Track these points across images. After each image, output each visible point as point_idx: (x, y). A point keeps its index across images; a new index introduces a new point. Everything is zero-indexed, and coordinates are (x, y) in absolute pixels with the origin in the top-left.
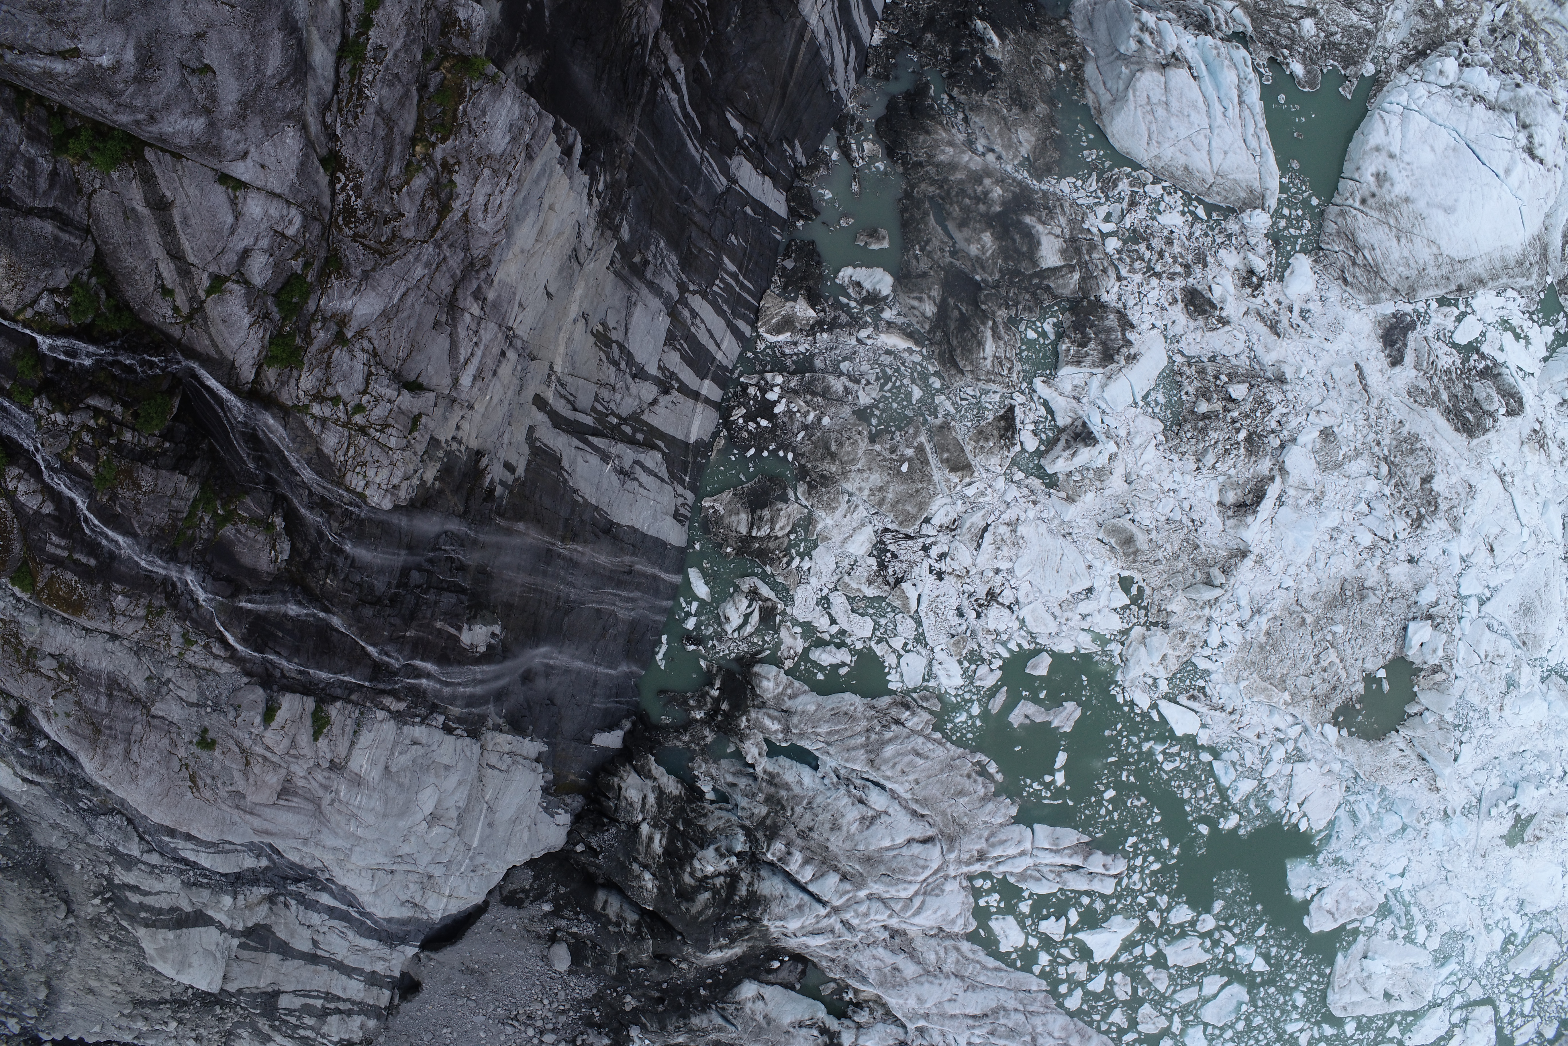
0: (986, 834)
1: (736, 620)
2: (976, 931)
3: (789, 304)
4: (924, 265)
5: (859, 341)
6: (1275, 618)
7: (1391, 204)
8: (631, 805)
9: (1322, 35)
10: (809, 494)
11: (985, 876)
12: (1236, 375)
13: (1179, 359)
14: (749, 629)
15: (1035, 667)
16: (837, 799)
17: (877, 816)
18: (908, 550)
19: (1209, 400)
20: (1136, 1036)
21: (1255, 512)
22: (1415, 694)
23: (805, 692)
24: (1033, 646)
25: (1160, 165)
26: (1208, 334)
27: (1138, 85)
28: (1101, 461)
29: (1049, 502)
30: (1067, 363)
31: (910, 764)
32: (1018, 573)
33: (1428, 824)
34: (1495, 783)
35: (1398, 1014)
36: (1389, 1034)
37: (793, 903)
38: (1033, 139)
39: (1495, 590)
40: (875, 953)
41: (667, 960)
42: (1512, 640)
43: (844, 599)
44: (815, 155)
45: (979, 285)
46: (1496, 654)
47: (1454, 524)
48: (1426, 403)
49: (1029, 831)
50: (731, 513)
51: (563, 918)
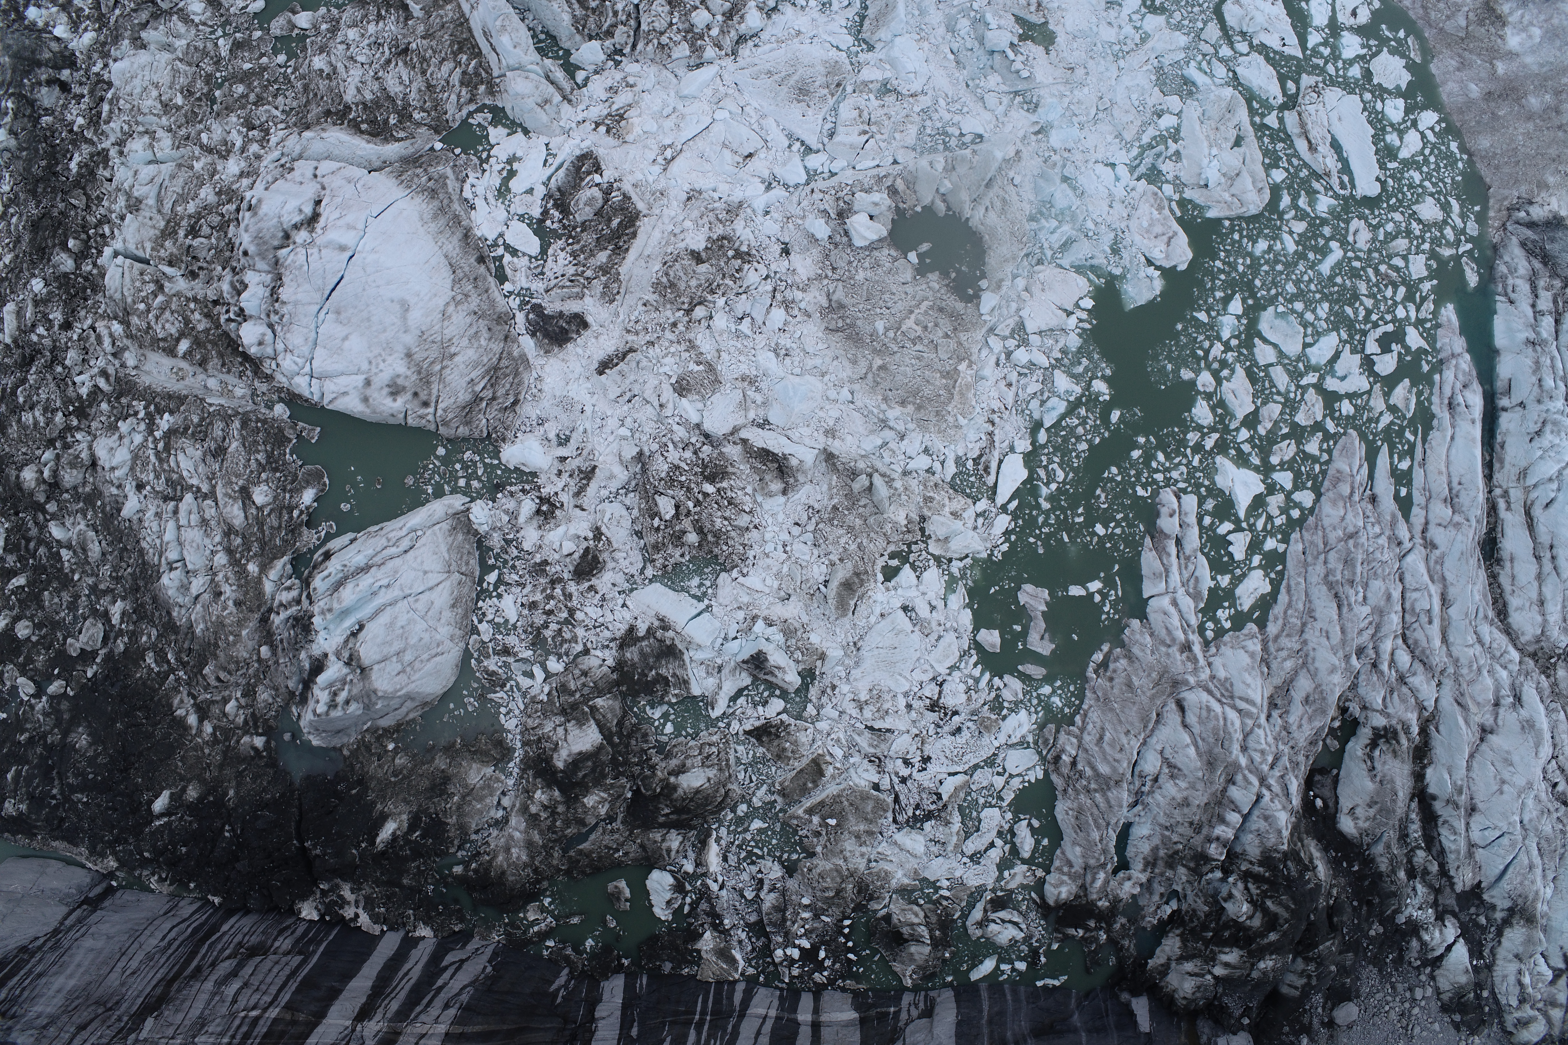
0: (1163, 650)
1: (1011, 931)
3: (705, 957)
4: (633, 849)
5: (722, 887)
6: (885, 399)
7: (419, 373)
8: (1199, 987)
9: (264, 476)
10: (878, 899)
11: (1201, 629)
12: (649, 510)
13: (650, 572)
14: (1016, 918)
15: (993, 646)
16: (1158, 805)
17: (1166, 761)
18: (909, 797)
19: (684, 532)
20: (1328, 419)
21: (785, 457)
23: (1063, 853)
24: (973, 652)
25: (458, 633)
26: (615, 546)
27: (391, 690)
28: (777, 636)
29: (829, 674)
30: (689, 691)
31: (1112, 745)
32: (905, 687)
33: (1055, 151)
34: (993, 80)
35: (1253, 124)
36: (1276, 125)
37: (1262, 825)
38: (474, 765)
39: (790, 136)
40: (1294, 727)
41: (1332, 911)
42: (838, 102)
43: (969, 842)
44: (555, 963)
45: (636, 793)
46: (859, 120)
47: (734, 210)
48: (617, 280)
49: (1150, 602)
50: (913, 961)
51: (1311, 1024)
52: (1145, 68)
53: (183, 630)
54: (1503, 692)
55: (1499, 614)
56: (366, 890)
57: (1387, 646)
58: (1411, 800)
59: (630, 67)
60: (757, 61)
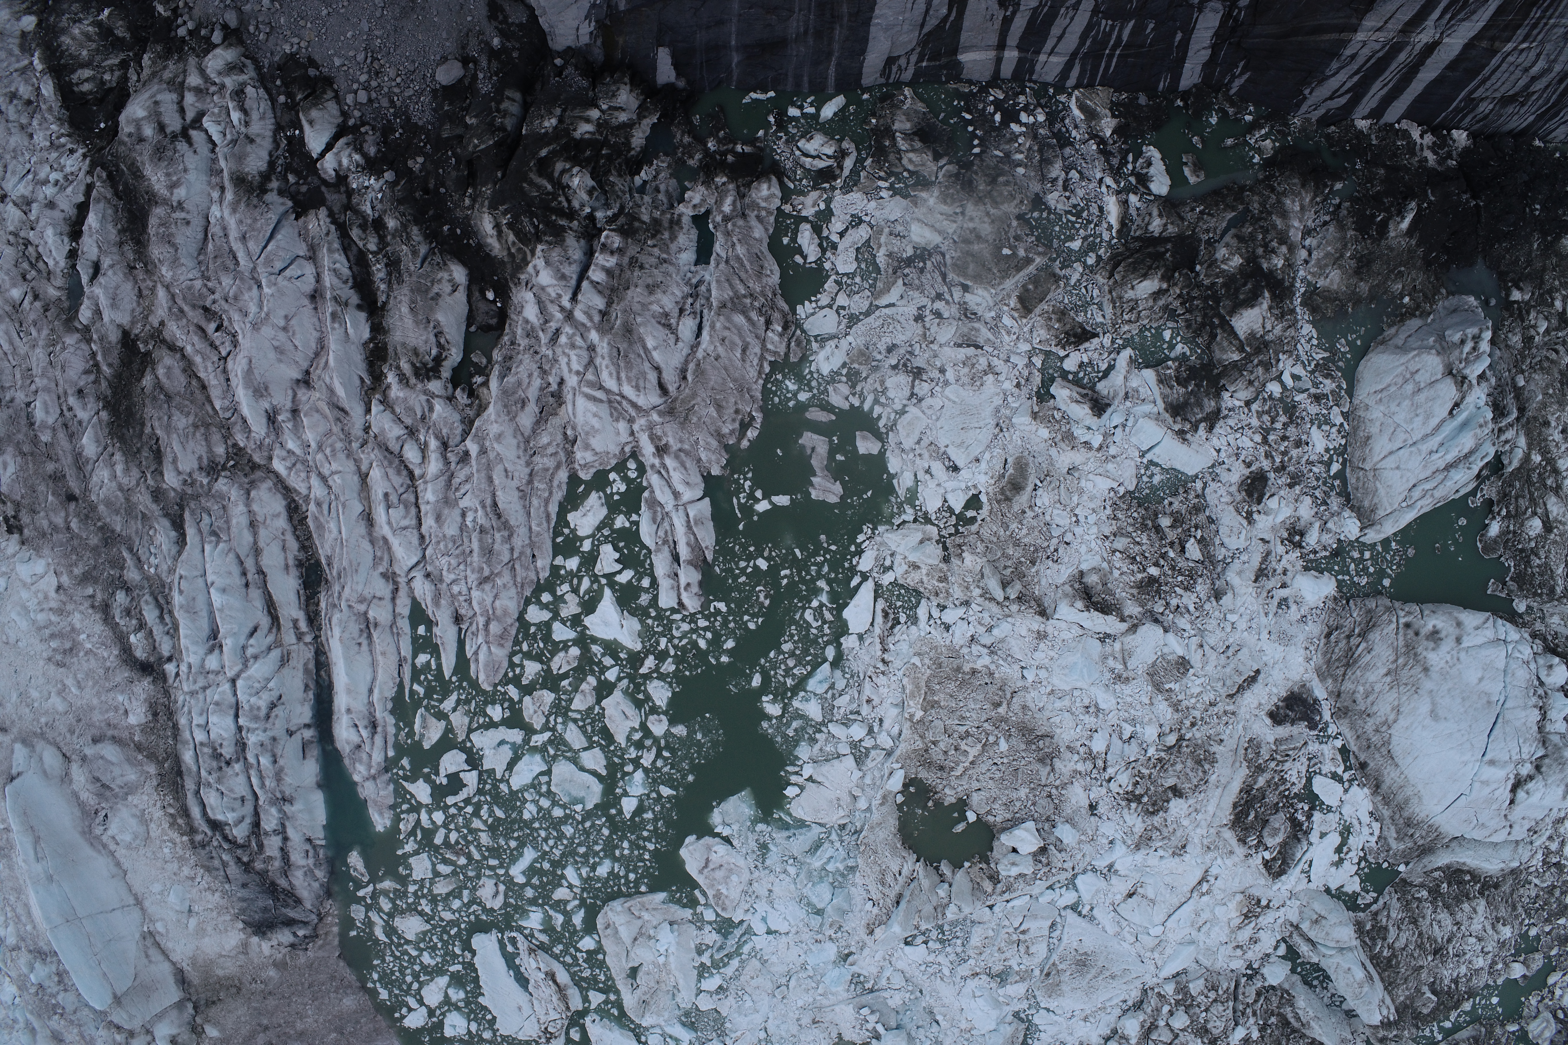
0: (686, 447)
1: (812, 148)
2: (580, 481)
3: (1107, 111)
4: (1189, 216)
5: (1101, 181)
6: (991, 674)
7: (1416, 654)
8: (613, 96)
9: (1533, 544)
10: (949, 176)
11: (641, 469)
12: (1206, 546)
13: (1199, 485)
14: (806, 161)
15: (864, 438)
16: (678, 285)
17: (673, 331)
18: (931, 280)
19: (1173, 527)
20: (516, 698)
21: (1086, 609)
22: (960, 867)
23: (767, 230)
24: (884, 430)
25: (1361, 413)
26: (1231, 508)
27: (1424, 356)
28: (1080, 433)
29: (1024, 399)
30: (1156, 373)
31: (733, 344)
32: (948, 391)
33: (830, 938)
34: (895, 1000)
35: (617, 992)
36: (592, 994)
37: (566, 270)
38: (1335, 287)
39: (1092, 919)
40: (535, 375)
41: (472, 181)
42: (1047, 958)
43: (866, 237)
44: (1243, 99)
45: (1192, 270)
46: (1029, 943)
47: (1143, 842)
48: (1249, 761)
49: (700, 494)
50: (907, 114)
51: (489, 61)
52: (739, 1034)
54: (290, 426)
55: (299, 509)
56: (1415, 161)
57: (433, 466)
58: (385, 304)
59: (1238, 965)
60: (1125, 987)
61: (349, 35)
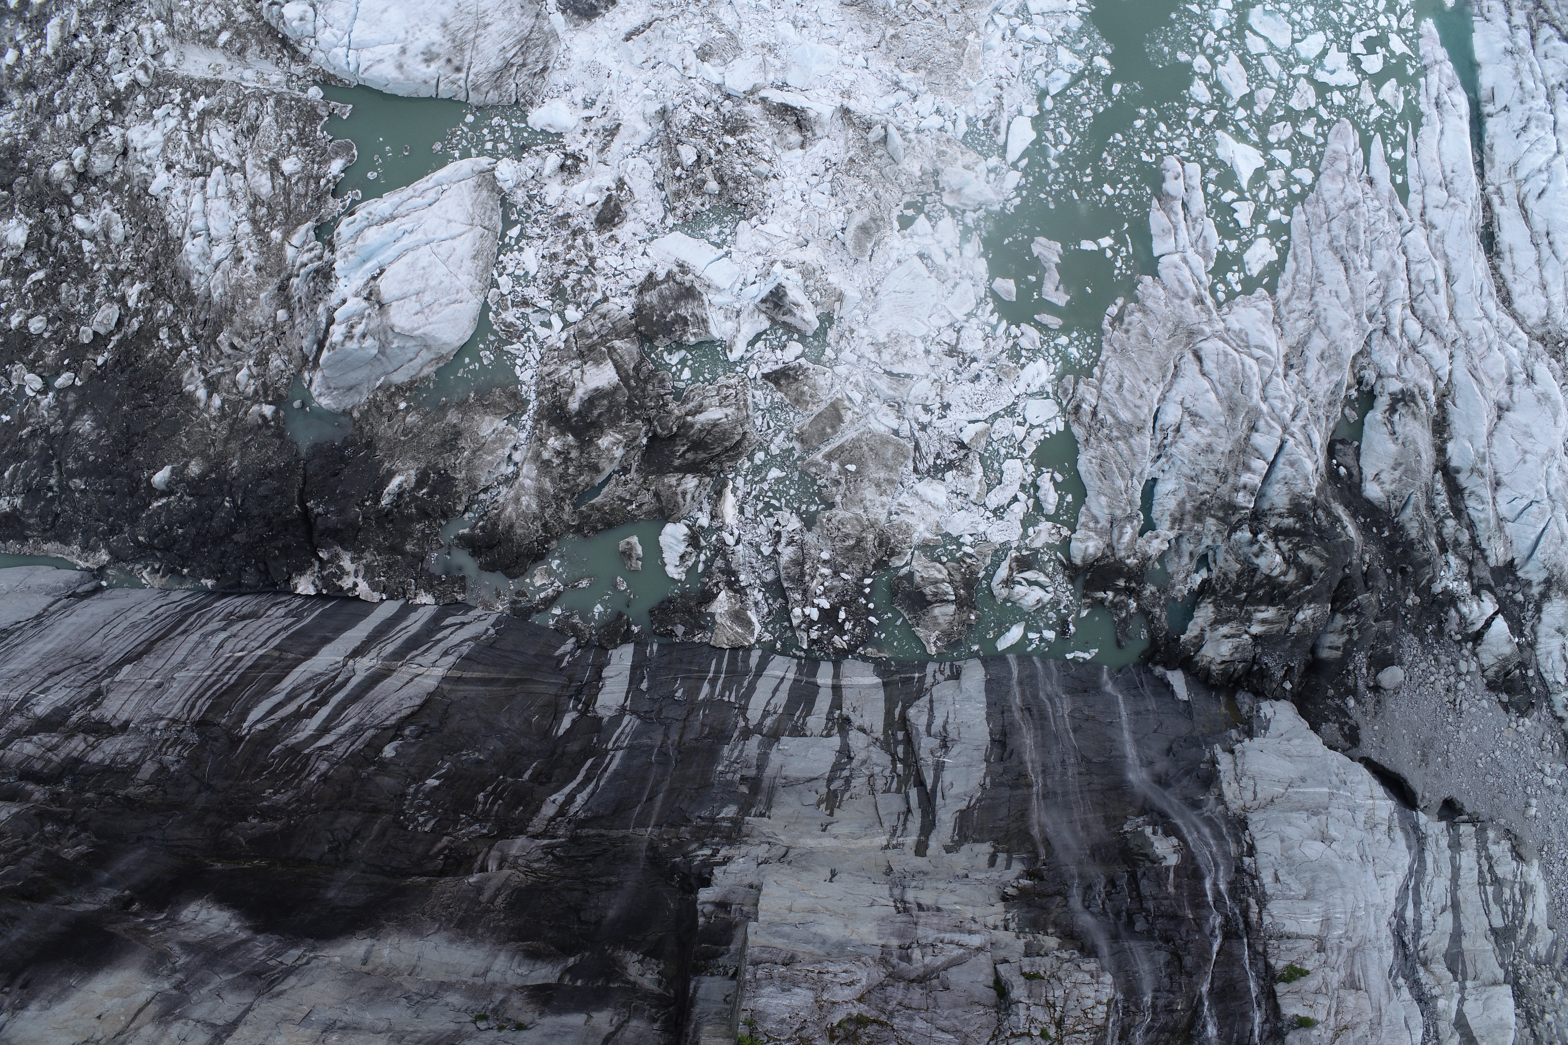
0: (1177, 301)
1: (1037, 593)
3: (718, 619)
4: (646, 497)
5: (738, 542)
6: (898, 66)
7: (454, 41)
8: (1236, 648)
9: (294, 149)
10: (900, 554)
11: (1213, 291)
12: (671, 159)
14: (1042, 578)
15: (1009, 293)
16: (1182, 454)
17: (1186, 410)
18: (930, 445)
19: (704, 182)
21: (803, 110)
23: (1088, 509)
24: (989, 300)
25: (478, 284)
26: (637, 197)
27: (407, 327)
28: (795, 276)
29: (847, 318)
30: (707, 332)
31: (1132, 392)
32: (923, 331)
37: (1289, 471)
38: (487, 418)
40: (1312, 381)
41: (1367, 576)
43: (991, 496)
44: (562, 632)
45: (652, 437)
49: (1161, 260)
50: (937, 624)
51: (1356, 685)
53: (201, 299)
54: (1515, 369)
55: (1503, 302)
56: (368, 556)
57: (1397, 311)
58: (1435, 469)
61: (1475, 729)
